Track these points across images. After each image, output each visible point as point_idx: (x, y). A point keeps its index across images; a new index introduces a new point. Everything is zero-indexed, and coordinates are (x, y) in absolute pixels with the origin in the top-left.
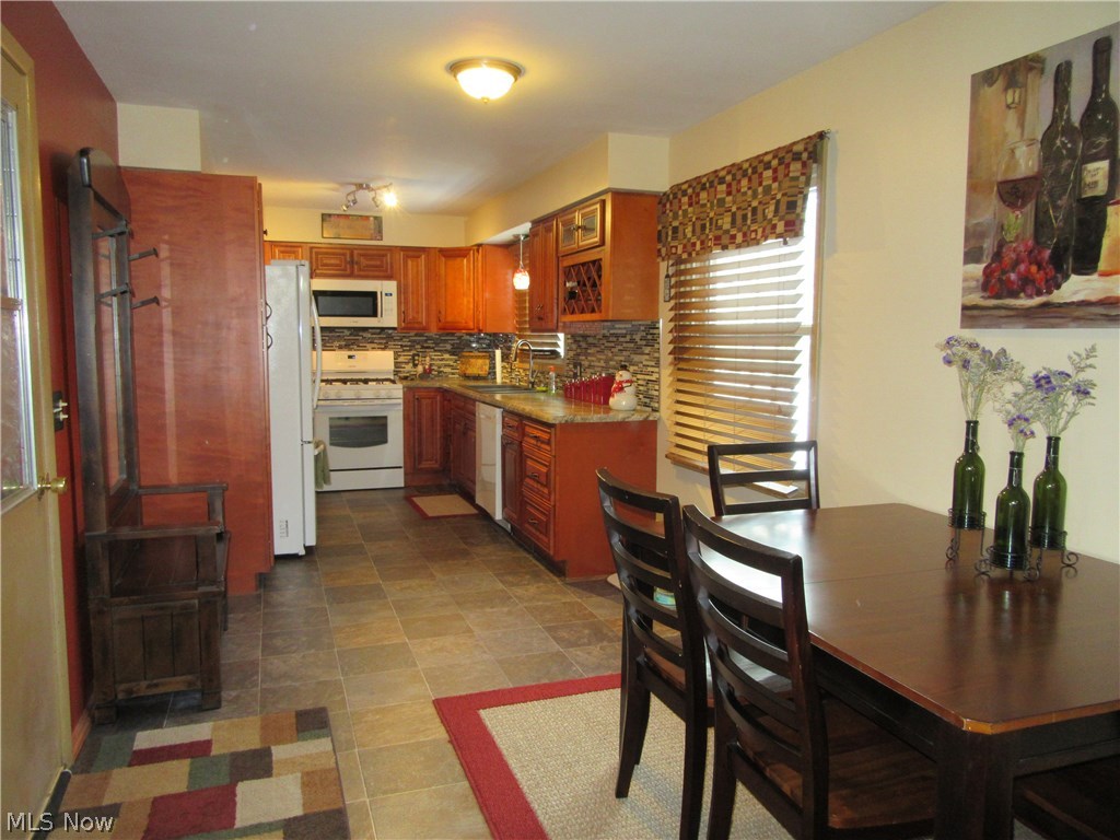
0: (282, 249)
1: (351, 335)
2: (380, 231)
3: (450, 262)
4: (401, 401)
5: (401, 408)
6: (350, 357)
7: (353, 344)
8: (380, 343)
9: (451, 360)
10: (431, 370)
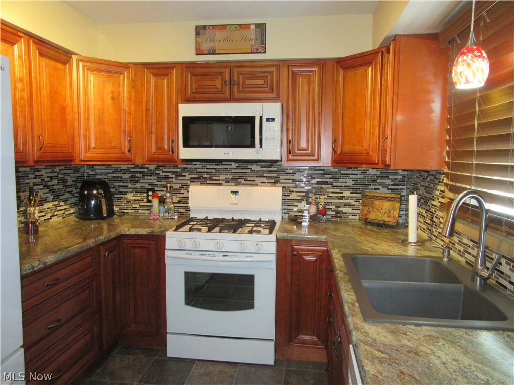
0: (155, 71)
1: (238, 168)
2: (263, 42)
3: (350, 74)
4: (273, 258)
5: (273, 265)
6: (236, 193)
7: (240, 178)
8: (270, 178)
9: (352, 198)
10: (324, 211)
